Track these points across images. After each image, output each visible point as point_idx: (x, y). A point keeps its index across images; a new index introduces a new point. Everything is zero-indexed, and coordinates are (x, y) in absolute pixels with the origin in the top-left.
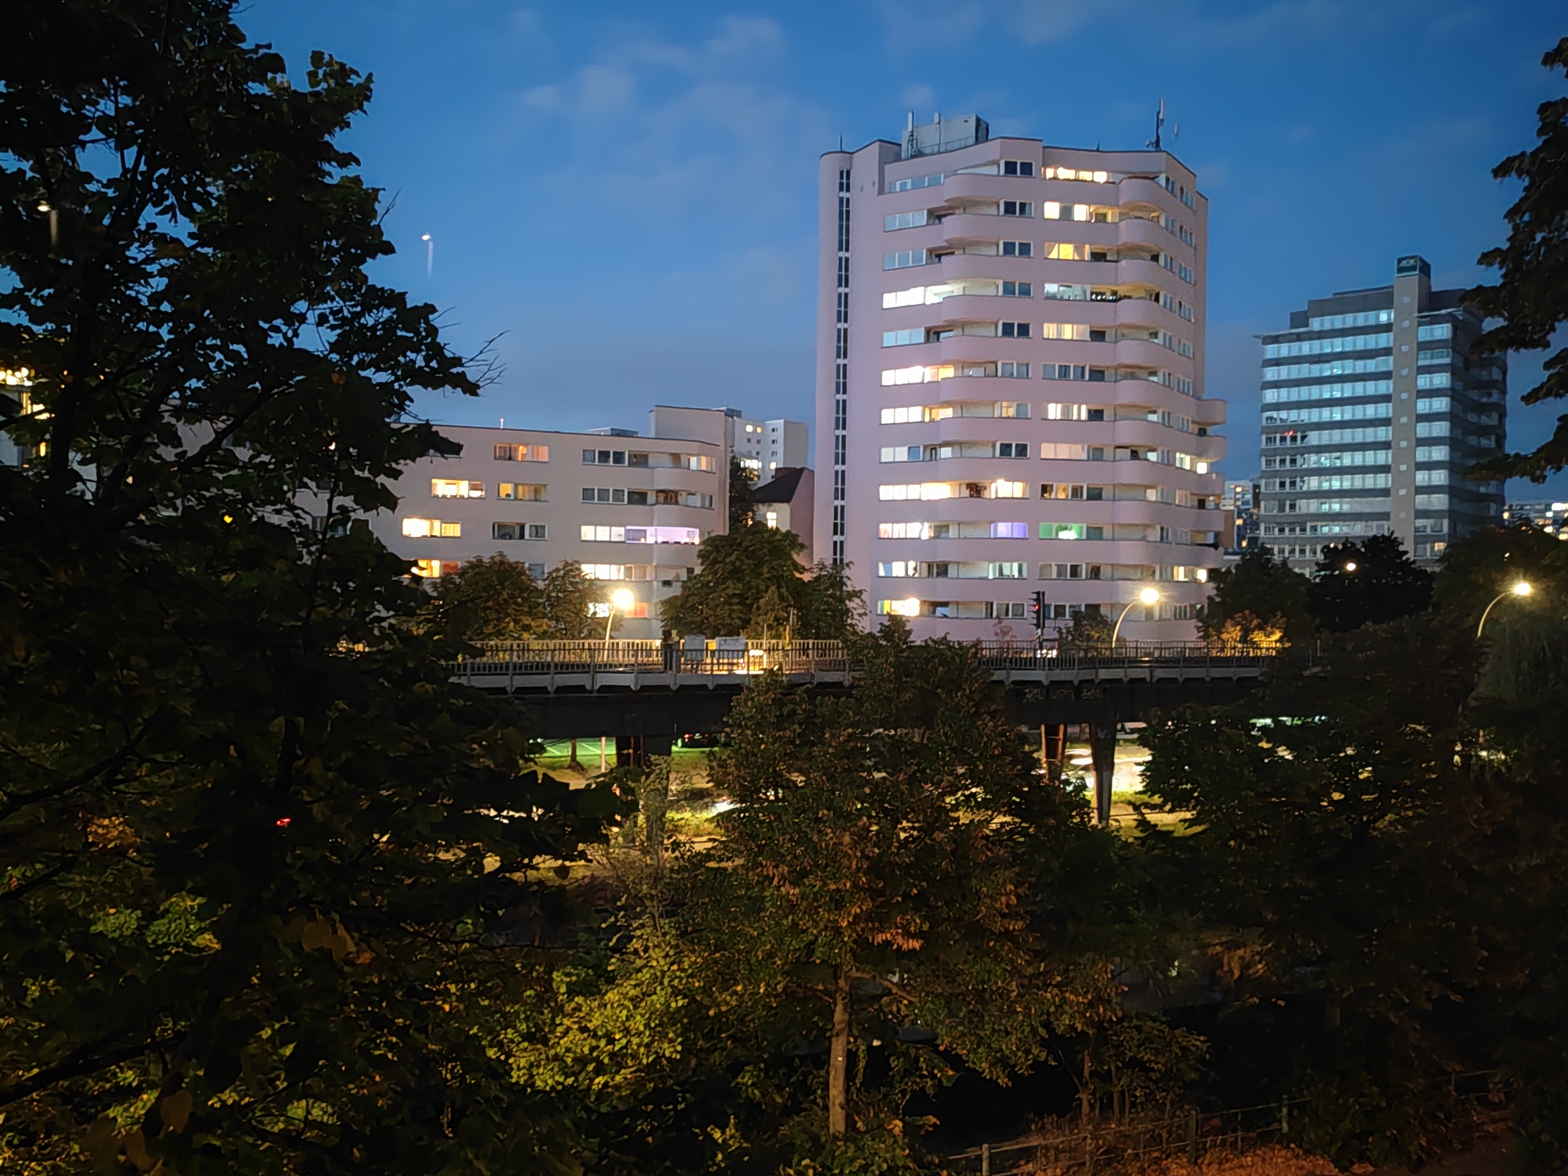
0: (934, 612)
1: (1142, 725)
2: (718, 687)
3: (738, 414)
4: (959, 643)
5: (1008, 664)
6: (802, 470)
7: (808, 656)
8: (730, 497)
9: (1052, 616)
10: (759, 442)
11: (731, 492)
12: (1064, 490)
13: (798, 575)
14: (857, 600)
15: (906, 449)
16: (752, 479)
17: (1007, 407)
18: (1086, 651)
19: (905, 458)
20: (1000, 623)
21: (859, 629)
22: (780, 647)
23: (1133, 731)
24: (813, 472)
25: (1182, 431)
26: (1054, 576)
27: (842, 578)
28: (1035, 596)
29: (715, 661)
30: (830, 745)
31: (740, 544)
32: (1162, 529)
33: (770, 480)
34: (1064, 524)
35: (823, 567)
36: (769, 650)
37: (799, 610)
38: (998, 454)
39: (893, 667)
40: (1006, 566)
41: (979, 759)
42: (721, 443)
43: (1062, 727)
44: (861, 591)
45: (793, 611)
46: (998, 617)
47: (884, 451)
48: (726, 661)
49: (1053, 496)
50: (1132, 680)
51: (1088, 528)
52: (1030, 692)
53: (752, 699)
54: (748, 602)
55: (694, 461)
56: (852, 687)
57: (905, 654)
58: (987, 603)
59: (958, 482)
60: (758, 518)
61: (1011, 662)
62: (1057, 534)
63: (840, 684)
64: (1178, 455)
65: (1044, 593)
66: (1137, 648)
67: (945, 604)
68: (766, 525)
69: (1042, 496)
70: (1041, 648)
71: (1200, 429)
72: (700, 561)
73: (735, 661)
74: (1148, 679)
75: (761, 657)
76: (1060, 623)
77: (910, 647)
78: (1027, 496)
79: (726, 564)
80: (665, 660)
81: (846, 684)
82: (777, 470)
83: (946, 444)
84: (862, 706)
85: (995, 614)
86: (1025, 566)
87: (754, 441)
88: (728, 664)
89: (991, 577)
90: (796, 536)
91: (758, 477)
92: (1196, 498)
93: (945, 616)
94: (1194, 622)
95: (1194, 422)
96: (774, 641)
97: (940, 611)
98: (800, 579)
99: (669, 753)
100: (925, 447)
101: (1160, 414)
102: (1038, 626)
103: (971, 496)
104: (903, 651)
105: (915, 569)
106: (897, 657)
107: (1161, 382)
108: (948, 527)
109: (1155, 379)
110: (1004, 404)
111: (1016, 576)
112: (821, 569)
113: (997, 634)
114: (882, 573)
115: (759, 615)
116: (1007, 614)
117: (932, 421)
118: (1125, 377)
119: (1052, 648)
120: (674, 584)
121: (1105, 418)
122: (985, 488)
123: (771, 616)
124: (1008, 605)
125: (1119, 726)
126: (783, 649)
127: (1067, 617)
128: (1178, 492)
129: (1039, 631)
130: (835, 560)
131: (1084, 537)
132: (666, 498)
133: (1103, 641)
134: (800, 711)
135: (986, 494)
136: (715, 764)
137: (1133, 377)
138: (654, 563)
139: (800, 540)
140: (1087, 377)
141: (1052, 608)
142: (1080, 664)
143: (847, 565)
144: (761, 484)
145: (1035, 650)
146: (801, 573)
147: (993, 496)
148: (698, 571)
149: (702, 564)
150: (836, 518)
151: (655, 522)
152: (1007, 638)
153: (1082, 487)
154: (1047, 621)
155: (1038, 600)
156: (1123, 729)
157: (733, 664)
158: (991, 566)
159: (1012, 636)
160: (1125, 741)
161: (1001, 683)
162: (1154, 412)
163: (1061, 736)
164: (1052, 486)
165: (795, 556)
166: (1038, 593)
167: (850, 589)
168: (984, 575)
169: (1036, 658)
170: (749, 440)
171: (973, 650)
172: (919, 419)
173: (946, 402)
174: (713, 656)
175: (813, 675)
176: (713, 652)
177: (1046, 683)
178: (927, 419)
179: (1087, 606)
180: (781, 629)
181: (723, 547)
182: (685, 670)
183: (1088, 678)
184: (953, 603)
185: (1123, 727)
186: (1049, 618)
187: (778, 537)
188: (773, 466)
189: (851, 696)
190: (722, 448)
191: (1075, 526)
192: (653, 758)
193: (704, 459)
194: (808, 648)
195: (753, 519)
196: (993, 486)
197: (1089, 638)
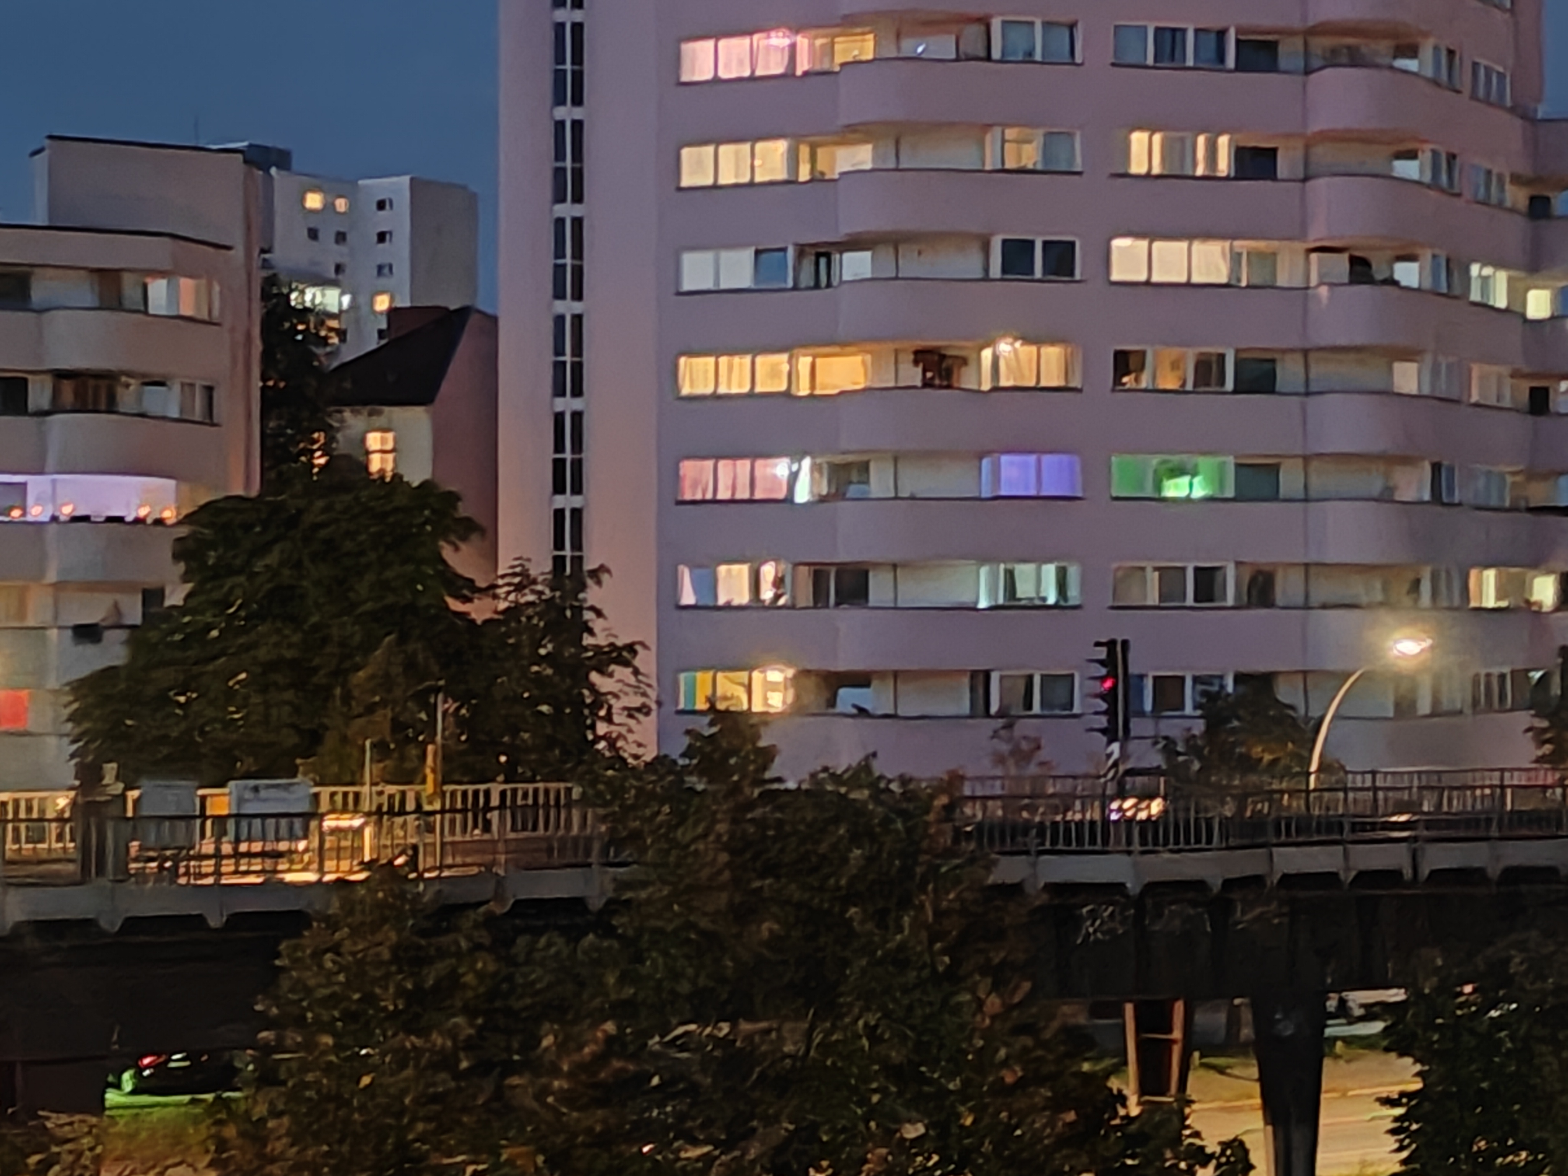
0: (832, 702)
1: (1396, 995)
2: (237, 920)
3: (283, 160)
4: (904, 781)
5: (1032, 840)
6: (464, 312)
7: (487, 827)
8: (264, 389)
9: (1148, 706)
10: (341, 237)
11: (264, 378)
12: (1175, 365)
13: (455, 605)
14: (621, 672)
15: (747, 256)
16: (324, 341)
17: (1020, 142)
18: (1241, 801)
19: (746, 282)
20: (1009, 726)
21: (628, 749)
22: (410, 806)
23: (1371, 1013)
24: (494, 320)
25: (1485, 203)
26: (1153, 599)
27: (578, 610)
28: (1102, 653)
29: (227, 848)
30: (555, 1072)
31: (293, 522)
32: (1436, 468)
33: (372, 343)
34: (1176, 459)
35: (525, 582)
36: (379, 812)
37: (462, 699)
38: (996, 270)
39: (726, 847)
40: (1024, 572)
41: (963, 1096)
42: (237, 238)
43: (1179, 1008)
44: (630, 648)
45: (444, 705)
46: (1002, 714)
47: (689, 259)
48: (257, 847)
49: (1145, 382)
50: (1365, 877)
51: (1238, 466)
52: (1093, 915)
53: (336, 949)
54: (319, 679)
55: (158, 289)
56: (614, 906)
57: (758, 813)
58: (974, 674)
59: (892, 346)
60: (341, 446)
61: (1041, 834)
62: (1158, 487)
63: (576, 904)
64: (1475, 269)
65: (1125, 644)
66: (1375, 789)
67: (861, 680)
68: (366, 467)
69: (1117, 381)
70: (1122, 795)
71: (1532, 199)
72: (181, 567)
73: (283, 846)
74: (1408, 873)
75: (358, 832)
76: (1172, 728)
77: (770, 796)
78: (1076, 383)
79: (252, 576)
80: (84, 848)
81: (596, 904)
82: (393, 312)
83: (855, 244)
84: (642, 961)
85: (994, 708)
86: (1074, 573)
87: (327, 236)
88: (263, 854)
89: (983, 604)
90: (453, 498)
91: (342, 334)
92: (1525, 386)
93: (862, 712)
94: (1525, 719)
95: (1516, 179)
96: (392, 789)
97: (848, 697)
98: (463, 615)
99: (100, 1107)
100: (801, 251)
101: (1426, 156)
102: (1111, 734)
103: (927, 384)
104: (751, 805)
105: (779, 582)
106: (735, 821)
107: (1429, 72)
108: (864, 467)
109: (1411, 65)
110: (1010, 133)
111: (1051, 600)
112: (519, 588)
113: (1000, 760)
114: (688, 598)
115: (349, 718)
116: (1029, 706)
117: (817, 179)
118: (1332, 60)
119: (1150, 796)
120: (108, 635)
121: (1282, 169)
122: (964, 361)
123: (382, 718)
124: (1030, 678)
125: (1332, 1004)
126: (419, 809)
127: (1189, 709)
128: (1476, 370)
129: (1115, 747)
130: (559, 562)
131: (1230, 493)
132: (79, 395)
133: (1287, 773)
134: (469, 978)
135: (967, 379)
136: (230, 1132)
137: (1356, 60)
138: (52, 576)
139: (463, 510)
140: (1231, 61)
141: (1149, 684)
142: (1225, 835)
143: (595, 574)
144: (348, 354)
145: (1105, 801)
146: (467, 600)
147: (986, 386)
148: (175, 597)
149: (185, 579)
150: (559, 447)
151: (51, 462)
152: (1033, 769)
153: (1222, 357)
154: (1134, 723)
155: (1109, 662)
156: (1343, 1009)
157: (277, 855)
158: (984, 571)
159: (1042, 764)
160: (1349, 1041)
161: (1014, 890)
162: (1411, 155)
163: (1177, 1034)
164: (1143, 353)
165: (447, 553)
166: (1111, 645)
167: (601, 640)
168: (966, 598)
169: (1106, 821)
170: (313, 234)
171: (944, 800)
172: (781, 175)
173: (851, 128)
174: (220, 834)
175: (500, 881)
176: (220, 820)
177: (1133, 887)
178: (804, 174)
179: (1239, 678)
180: (414, 752)
181: (247, 528)
182: (141, 875)
183: (1249, 871)
184: (882, 675)
185: (1342, 1002)
186: (1142, 714)
187: (400, 500)
188: (382, 303)
189: (609, 931)
190: (238, 254)
191: (1205, 463)
192: (54, 1121)
193: (186, 284)
194: (488, 808)
195: (326, 450)
196: (987, 354)
197: (1249, 764)
